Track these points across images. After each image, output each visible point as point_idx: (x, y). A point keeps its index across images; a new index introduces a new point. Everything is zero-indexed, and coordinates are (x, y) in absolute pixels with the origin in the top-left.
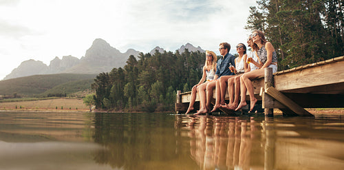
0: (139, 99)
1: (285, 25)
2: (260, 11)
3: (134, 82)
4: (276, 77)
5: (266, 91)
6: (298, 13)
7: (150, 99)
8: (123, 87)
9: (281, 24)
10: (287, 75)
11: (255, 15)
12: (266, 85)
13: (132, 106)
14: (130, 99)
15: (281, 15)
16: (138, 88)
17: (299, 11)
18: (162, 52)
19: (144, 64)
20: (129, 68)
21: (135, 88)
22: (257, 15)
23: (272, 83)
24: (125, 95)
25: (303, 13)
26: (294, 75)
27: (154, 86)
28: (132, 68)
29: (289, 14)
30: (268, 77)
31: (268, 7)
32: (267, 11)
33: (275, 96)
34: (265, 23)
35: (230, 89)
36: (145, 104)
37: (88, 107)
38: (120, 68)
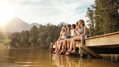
0: (38, 44)
1: (102, 15)
2: (92, 9)
3: (35, 37)
4: (86, 40)
5: (81, 46)
6: (107, 10)
7: (45, 44)
8: (28, 39)
9: (100, 15)
10: (90, 40)
11: (89, 11)
12: (81, 43)
13: (34, 46)
14: (32, 44)
15: (100, 11)
16: (38, 39)
17: (108, 9)
18: (51, 25)
19: (42, 30)
20: (33, 31)
21: (35, 39)
22: (91, 11)
23: (84, 43)
24: (29, 42)
25: (110, 10)
26: (93, 40)
27: (47, 39)
28: (34, 31)
29: (103, 10)
30: (83, 40)
31: (95, 8)
32: (95, 9)
33: (85, 48)
34: (94, 14)
35: (68, 44)
36: (42, 45)
37: (6, 46)
38: (27, 31)
